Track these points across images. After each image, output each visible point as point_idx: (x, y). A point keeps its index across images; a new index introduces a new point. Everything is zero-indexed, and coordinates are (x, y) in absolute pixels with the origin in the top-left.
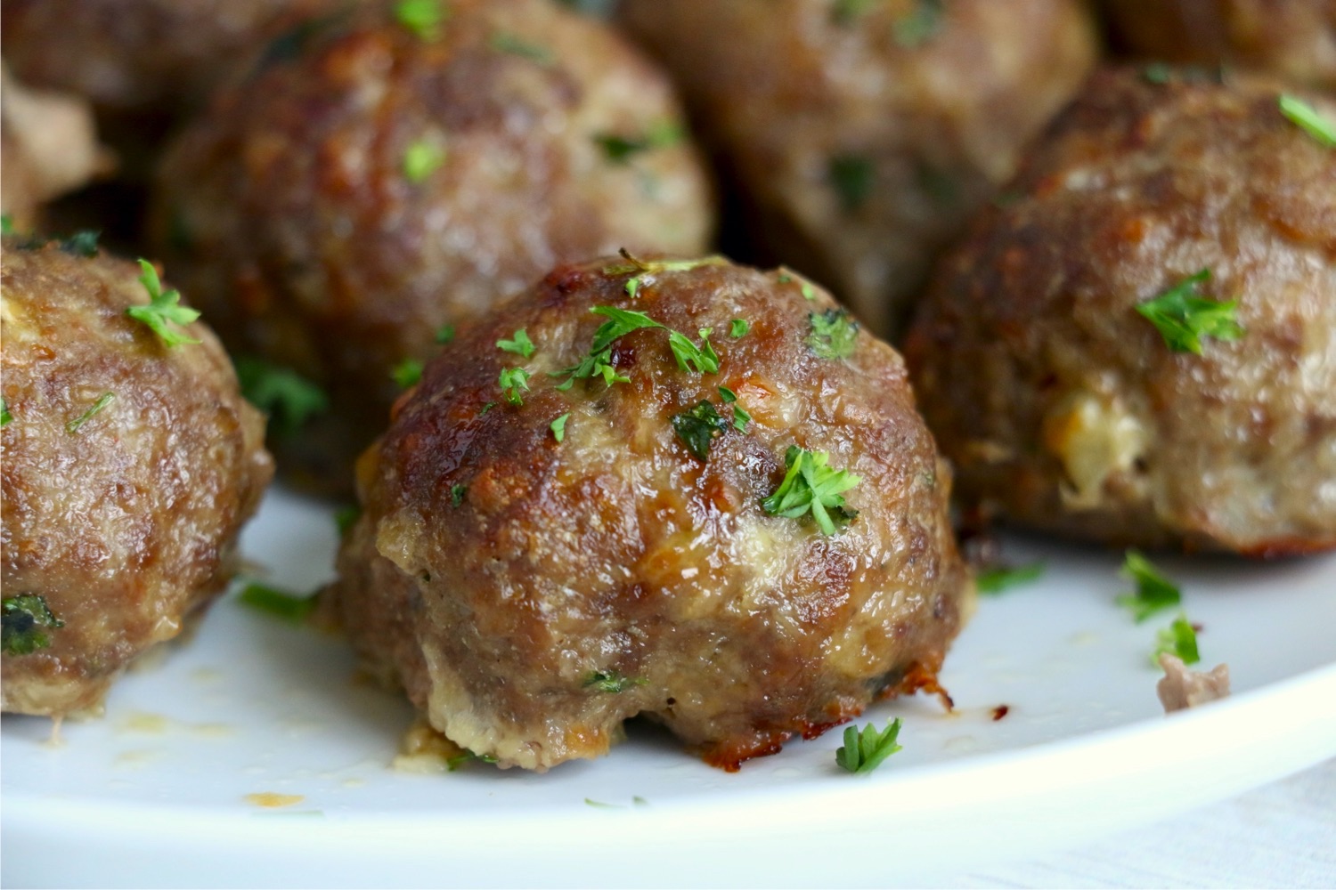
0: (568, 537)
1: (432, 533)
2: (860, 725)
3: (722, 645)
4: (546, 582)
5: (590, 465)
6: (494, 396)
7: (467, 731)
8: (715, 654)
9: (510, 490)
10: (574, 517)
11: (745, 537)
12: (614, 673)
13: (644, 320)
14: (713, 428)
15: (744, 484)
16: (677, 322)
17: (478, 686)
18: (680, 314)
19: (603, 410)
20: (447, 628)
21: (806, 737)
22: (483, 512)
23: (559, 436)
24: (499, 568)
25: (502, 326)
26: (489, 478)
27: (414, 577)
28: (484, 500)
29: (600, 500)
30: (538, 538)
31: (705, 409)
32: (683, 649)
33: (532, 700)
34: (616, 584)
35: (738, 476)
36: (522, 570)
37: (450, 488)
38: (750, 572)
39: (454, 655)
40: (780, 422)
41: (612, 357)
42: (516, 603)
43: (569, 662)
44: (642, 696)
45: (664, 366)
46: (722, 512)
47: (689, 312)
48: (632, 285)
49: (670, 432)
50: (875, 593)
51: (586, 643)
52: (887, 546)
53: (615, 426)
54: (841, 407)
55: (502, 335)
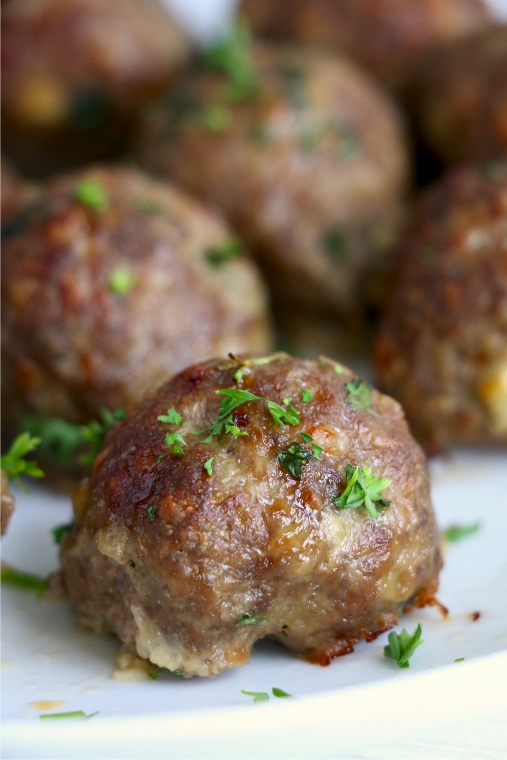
0: (222, 533)
1: (137, 538)
2: (398, 630)
3: (317, 590)
4: (211, 562)
5: (231, 488)
6: (163, 451)
7: (163, 657)
8: (312, 596)
9: (185, 508)
10: (225, 521)
11: (327, 523)
12: (254, 613)
13: (248, 395)
14: (302, 459)
15: (323, 491)
16: (269, 395)
17: (169, 628)
18: (271, 391)
19: (232, 453)
20: (147, 595)
21: (368, 641)
22: (169, 523)
23: (210, 472)
24: (182, 556)
25: (158, 407)
26: (171, 501)
27: (124, 566)
28: (170, 516)
29: (239, 509)
30: (205, 536)
31: (295, 447)
32: (293, 595)
33: (204, 634)
34: (252, 559)
35: (319, 486)
36: (195, 556)
37: (146, 510)
38: (332, 544)
39: (151, 610)
40: (339, 451)
41: (233, 420)
42: (194, 577)
43: (228, 610)
44: (268, 625)
45: (266, 423)
46: (313, 509)
47: (275, 388)
48: (239, 375)
49: (277, 464)
50: (403, 550)
51: (236, 596)
52: (408, 521)
53: (241, 463)
54: (373, 439)
55: (160, 412)
